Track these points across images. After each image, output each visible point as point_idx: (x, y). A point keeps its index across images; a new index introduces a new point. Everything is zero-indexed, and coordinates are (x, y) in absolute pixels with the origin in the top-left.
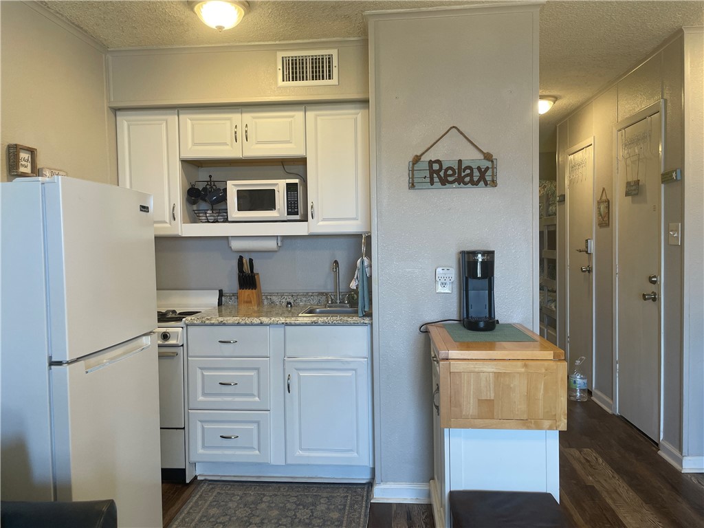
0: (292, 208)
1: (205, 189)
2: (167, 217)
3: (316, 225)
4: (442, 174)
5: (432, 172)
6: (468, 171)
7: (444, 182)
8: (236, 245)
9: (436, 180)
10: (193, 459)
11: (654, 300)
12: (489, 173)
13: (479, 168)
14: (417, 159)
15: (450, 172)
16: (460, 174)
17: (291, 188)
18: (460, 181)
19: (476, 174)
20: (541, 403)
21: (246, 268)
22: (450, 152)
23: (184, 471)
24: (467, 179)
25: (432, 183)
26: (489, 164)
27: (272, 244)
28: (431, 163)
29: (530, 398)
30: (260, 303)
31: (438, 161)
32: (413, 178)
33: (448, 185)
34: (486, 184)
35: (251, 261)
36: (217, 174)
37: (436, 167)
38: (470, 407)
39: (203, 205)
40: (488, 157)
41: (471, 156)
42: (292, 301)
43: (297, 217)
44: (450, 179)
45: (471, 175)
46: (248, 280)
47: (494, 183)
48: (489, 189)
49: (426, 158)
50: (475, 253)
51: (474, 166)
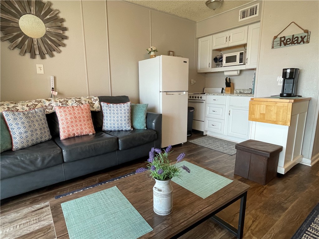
0: (241, 61)
2: (208, 66)
4: (285, 41)
5: (281, 41)
6: (296, 39)
7: (285, 44)
8: (226, 74)
9: (282, 44)
10: (206, 129)
12: (306, 38)
13: (301, 37)
14: (276, 37)
15: (288, 40)
16: (293, 40)
17: (241, 54)
18: (293, 43)
19: (300, 39)
20: (281, 116)
21: (228, 81)
22: (288, 34)
23: (204, 132)
24: (296, 42)
25: (281, 45)
26: (306, 34)
27: (236, 73)
28: (281, 38)
29: (277, 114)
30: (232, 92)
31: (284, 37)
32: (273, 45)
33: (287, 45)
34: (304, 43)
35: (229, 79)
37: (283, 39)
39: (218, 63)
40: (306, 31)
41: (299, 33)
43: (242, 63)
44: (288, 43)
45: (297, 40)
46: (229, 84)
47: (308, 42)
48: (306, 45)
49: (279, 37)
51: (299, 36)
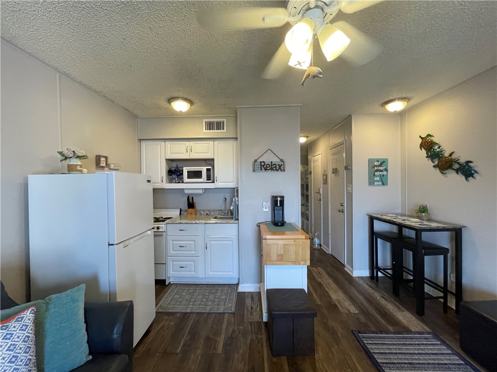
0: (209, 178)
1: (175, 170)
2: (160, 181)
3: (218, 184)
4: (265, 166)
5: (261, 166)
6: (275, 166)
7: (266, 169)
8: (186, 192)
9: (263, 169)
10: (169, 276)
11: (343, 212)
12: (282, 166)
13: (279, 165)
14: (256, 161)
15: (268, 166)
16: (271, 166)
17: (208, 170)
18: (272, 169)
19: (278, 167)
20: (300, 255)
21: (191, 201)
22: (268, 159)
23: (165, 280)
24: (274, 169)
25: (261, 170)
26: (282, 163)
27: (201, 192)
28: (261, 162)
29: (296, 253)
30: (196, 214)
31: (263, 162)
32: (254, 168)
33: (267, 171)
34: (281, 171)
35: (192, 198)
36: (180, 164)
37: (263, 164)
38: (274, 257)
39: (174, 176)
40: (282, 161)
41: (276, 160)
42: (208, 213)
43: (210, 181)
44: (268, 168)
45: (276, 167)
46: (191, 205)
47: (284, 170)
48: (282, 172)
49: (259, 161)
50: (277, 197)
51: (277, 164)
